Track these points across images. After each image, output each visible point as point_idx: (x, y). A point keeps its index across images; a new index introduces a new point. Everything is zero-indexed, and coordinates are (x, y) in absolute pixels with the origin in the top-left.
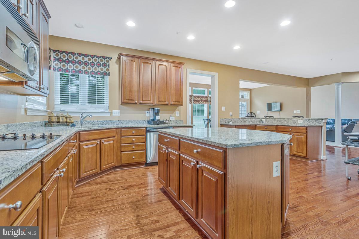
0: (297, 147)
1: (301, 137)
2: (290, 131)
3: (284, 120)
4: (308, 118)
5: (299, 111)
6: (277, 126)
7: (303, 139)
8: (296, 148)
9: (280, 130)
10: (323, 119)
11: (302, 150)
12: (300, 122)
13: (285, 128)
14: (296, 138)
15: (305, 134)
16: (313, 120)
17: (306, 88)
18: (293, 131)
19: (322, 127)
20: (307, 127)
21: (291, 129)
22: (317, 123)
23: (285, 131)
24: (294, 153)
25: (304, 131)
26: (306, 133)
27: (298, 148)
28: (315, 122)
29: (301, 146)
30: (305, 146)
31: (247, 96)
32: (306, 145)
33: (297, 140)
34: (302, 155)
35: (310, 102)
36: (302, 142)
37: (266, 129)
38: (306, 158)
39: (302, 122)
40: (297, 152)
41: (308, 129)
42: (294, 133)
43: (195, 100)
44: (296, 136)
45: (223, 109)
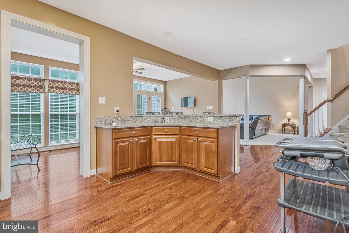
0: (205, 160)
1: (211, 144)
2: (196, 135)
3: (192, 118)
4: (220, 115)
5: (211, 107)
6: (181, 127)
7: (213, 147)
8: (204, 162)
9: (185, 134)
10: (236, 116)
11: (212, 165)
12: (210, 121)
13: (191, 131)
14: (205, 146)
15: (216, 140)
16: (226, 118)
17: (217, 81)
18: (200, 135)
19: (235, 127)
20: (218, 129)
21: (197, 132)
22: (230, 121)
23: (190, 134)
24: (202, 170)
25: (215, 135)
26: (217, 138)
27: (207, 161)
28: (227, 120)
29: (210, 159)
30: (216, 159)
31: (161, 90)
32: (217, 156)
33: (206, 149)
34: (212, 171)
35: (221, 97)
36: (212, 152)
37: (167, 132)
38: (217, 176)
39: (213, 121)
40: (206, 167)
41: (220, 131)
42: (202, 138)
43: (52, 87)
44: (204, 143)
45: (102, 100)
